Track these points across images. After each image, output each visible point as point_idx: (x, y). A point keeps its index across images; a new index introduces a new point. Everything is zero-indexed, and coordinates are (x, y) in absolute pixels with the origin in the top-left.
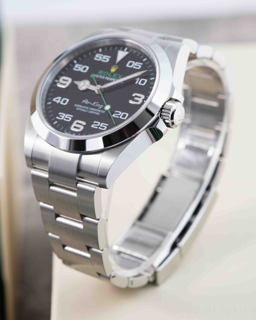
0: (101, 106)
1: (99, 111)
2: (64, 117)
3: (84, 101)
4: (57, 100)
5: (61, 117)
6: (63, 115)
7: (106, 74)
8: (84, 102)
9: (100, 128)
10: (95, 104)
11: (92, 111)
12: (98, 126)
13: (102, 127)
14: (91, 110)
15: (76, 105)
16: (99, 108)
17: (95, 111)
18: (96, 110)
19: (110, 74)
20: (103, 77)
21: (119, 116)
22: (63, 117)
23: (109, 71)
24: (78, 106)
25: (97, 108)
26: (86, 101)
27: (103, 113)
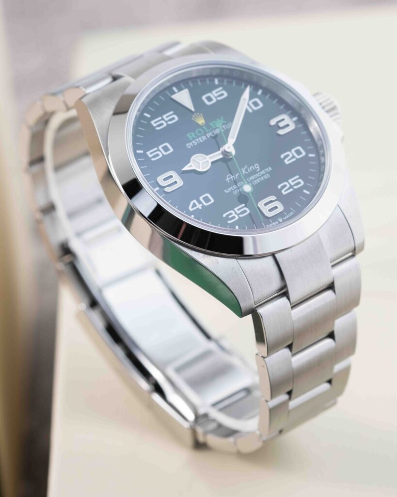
0: (257, 166)
1: (263, 172)
2: (236, 213)
3: (228, 179)
4: (194, 205)
5: (234, 217)
6: (231, 214)
7: (199, 132)
8: (230, 180)
9: (295, 187)
10: (246, 170)
11: (255, 179)
12: (291, 187)
13: (296, 184)
14: (253, 180)
15: (226, 191)
16: (257, 171)
17: (260, 177)
18: (257, 175)
19: (204, 127)
20: (204, 138)
21: (293, 157)
22: (234, 215)
23: (198, 126)
24: (230, 189)
25: (254, 172)
26: (229, 177)
27: (271, 171)
